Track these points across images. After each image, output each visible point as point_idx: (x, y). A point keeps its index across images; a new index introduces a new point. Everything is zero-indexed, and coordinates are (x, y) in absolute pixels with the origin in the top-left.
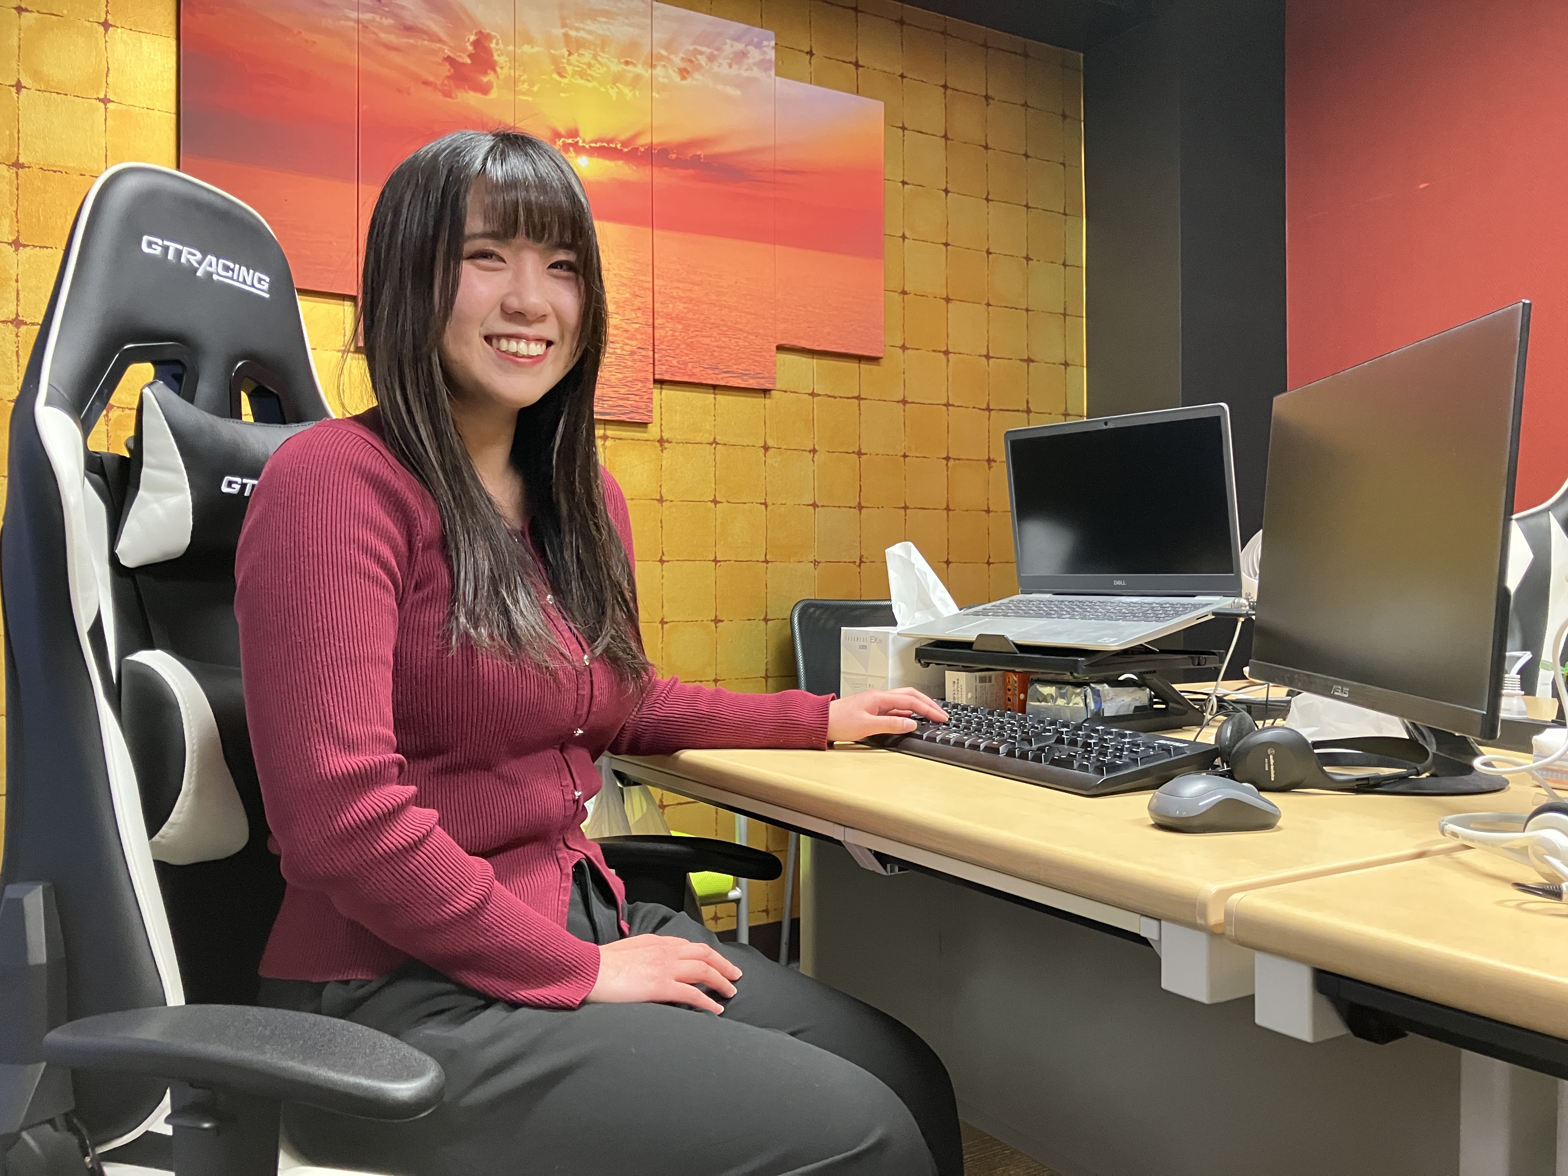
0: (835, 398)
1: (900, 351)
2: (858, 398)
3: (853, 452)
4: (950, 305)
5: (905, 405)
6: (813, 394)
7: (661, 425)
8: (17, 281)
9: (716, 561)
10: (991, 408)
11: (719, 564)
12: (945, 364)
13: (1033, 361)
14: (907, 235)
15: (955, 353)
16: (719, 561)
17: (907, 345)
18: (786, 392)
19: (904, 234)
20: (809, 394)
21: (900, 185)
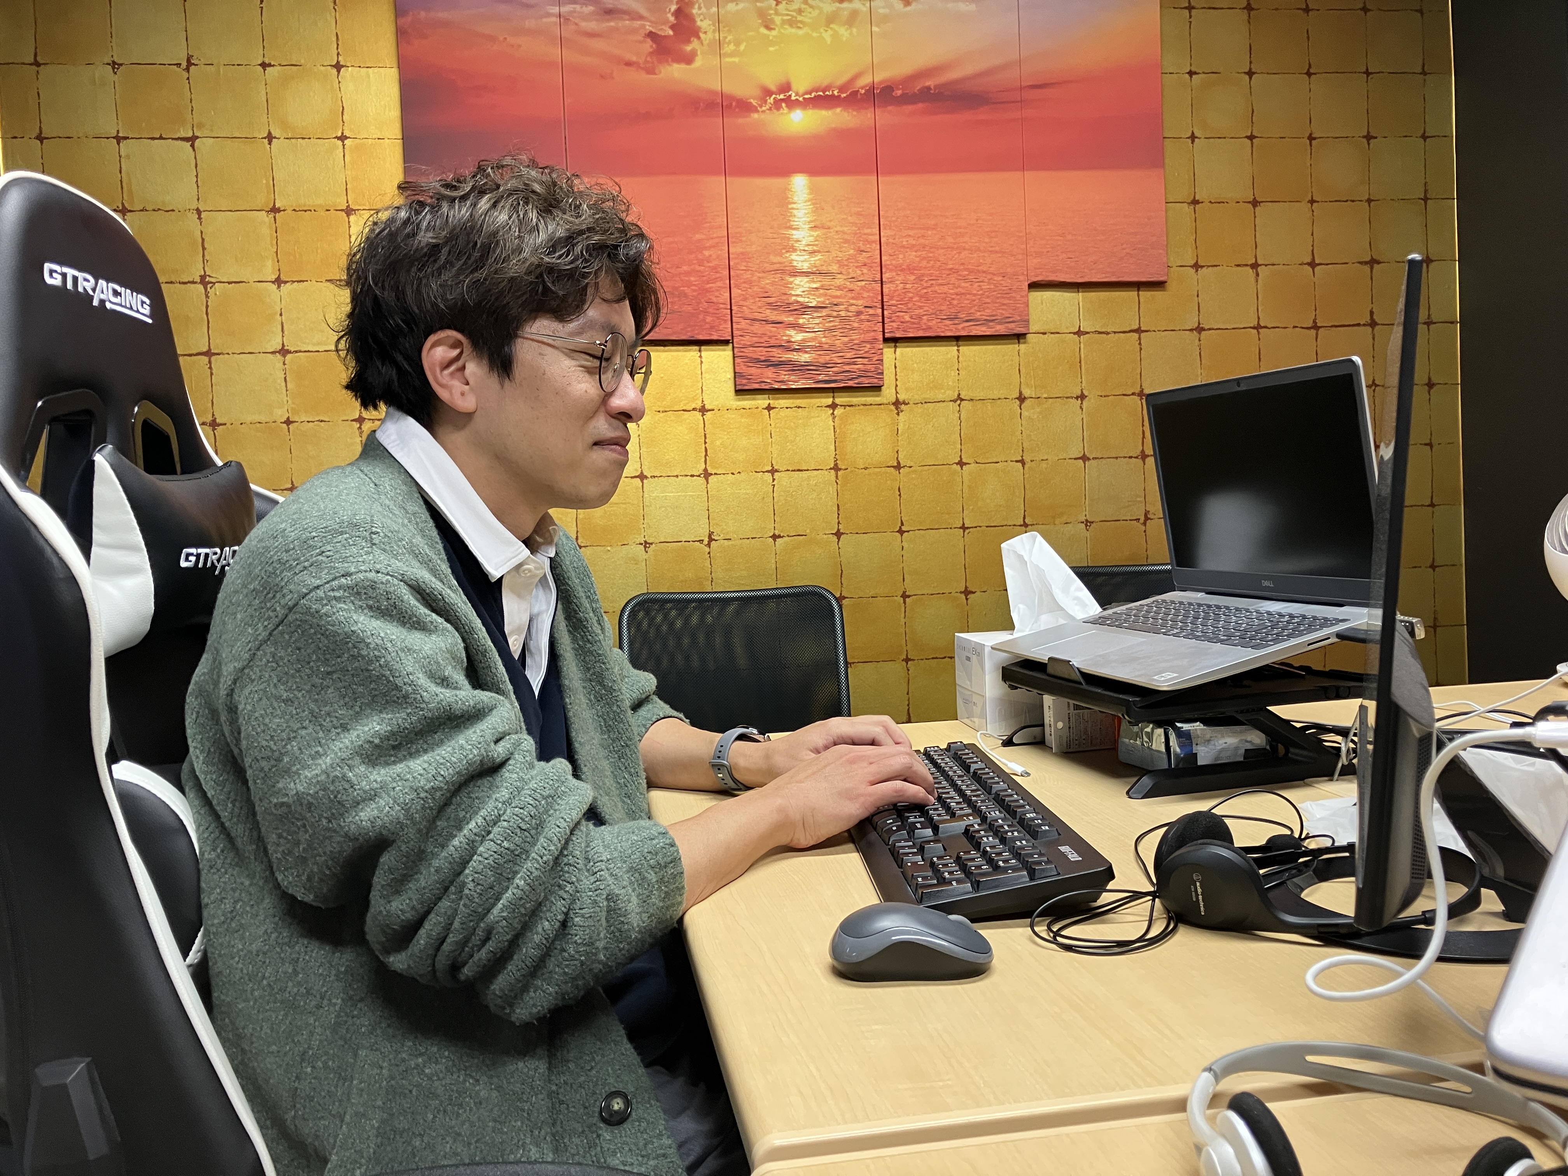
0: (1108, 333)
1: (1193, 271)
2: (1138, 331)
3: (1133, 394)
4: (1258, 209)
5: (1200, 334)
6: (1079, 333)
7: (897, 386)
8: (281, 315)
9: (964, 528)
10: (1318, 325)
11: (967, 531)
12: (1253, 279)
13: (1379, 263)
14: (1196, 134)
15: (1266, 265)
16: (968, 528)
17: (1200, 263)
18: (1044, 333)
19: (1193, 133)
20: (1074, 333)
21: (1187, 76)
